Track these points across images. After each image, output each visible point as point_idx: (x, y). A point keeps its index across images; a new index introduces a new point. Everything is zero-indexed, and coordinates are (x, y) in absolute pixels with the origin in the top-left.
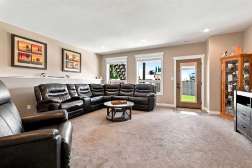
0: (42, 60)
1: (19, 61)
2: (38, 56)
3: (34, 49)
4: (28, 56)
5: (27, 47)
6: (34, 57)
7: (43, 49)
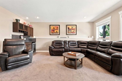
0: (58, 31)
1: (52, 33)
2: (57, 30)
3: (56, 28)
4: (54, 31)
5: (54, 28)
6: (56, 31)
7: (59, 28)
